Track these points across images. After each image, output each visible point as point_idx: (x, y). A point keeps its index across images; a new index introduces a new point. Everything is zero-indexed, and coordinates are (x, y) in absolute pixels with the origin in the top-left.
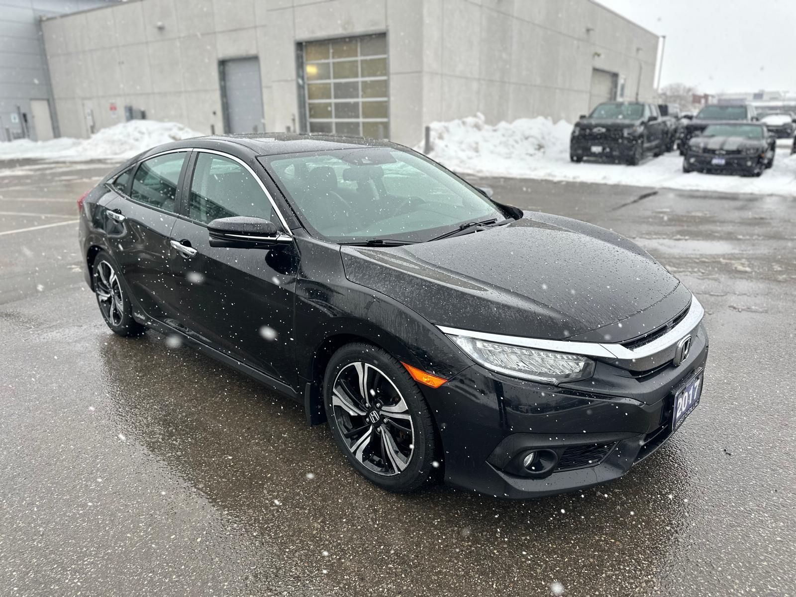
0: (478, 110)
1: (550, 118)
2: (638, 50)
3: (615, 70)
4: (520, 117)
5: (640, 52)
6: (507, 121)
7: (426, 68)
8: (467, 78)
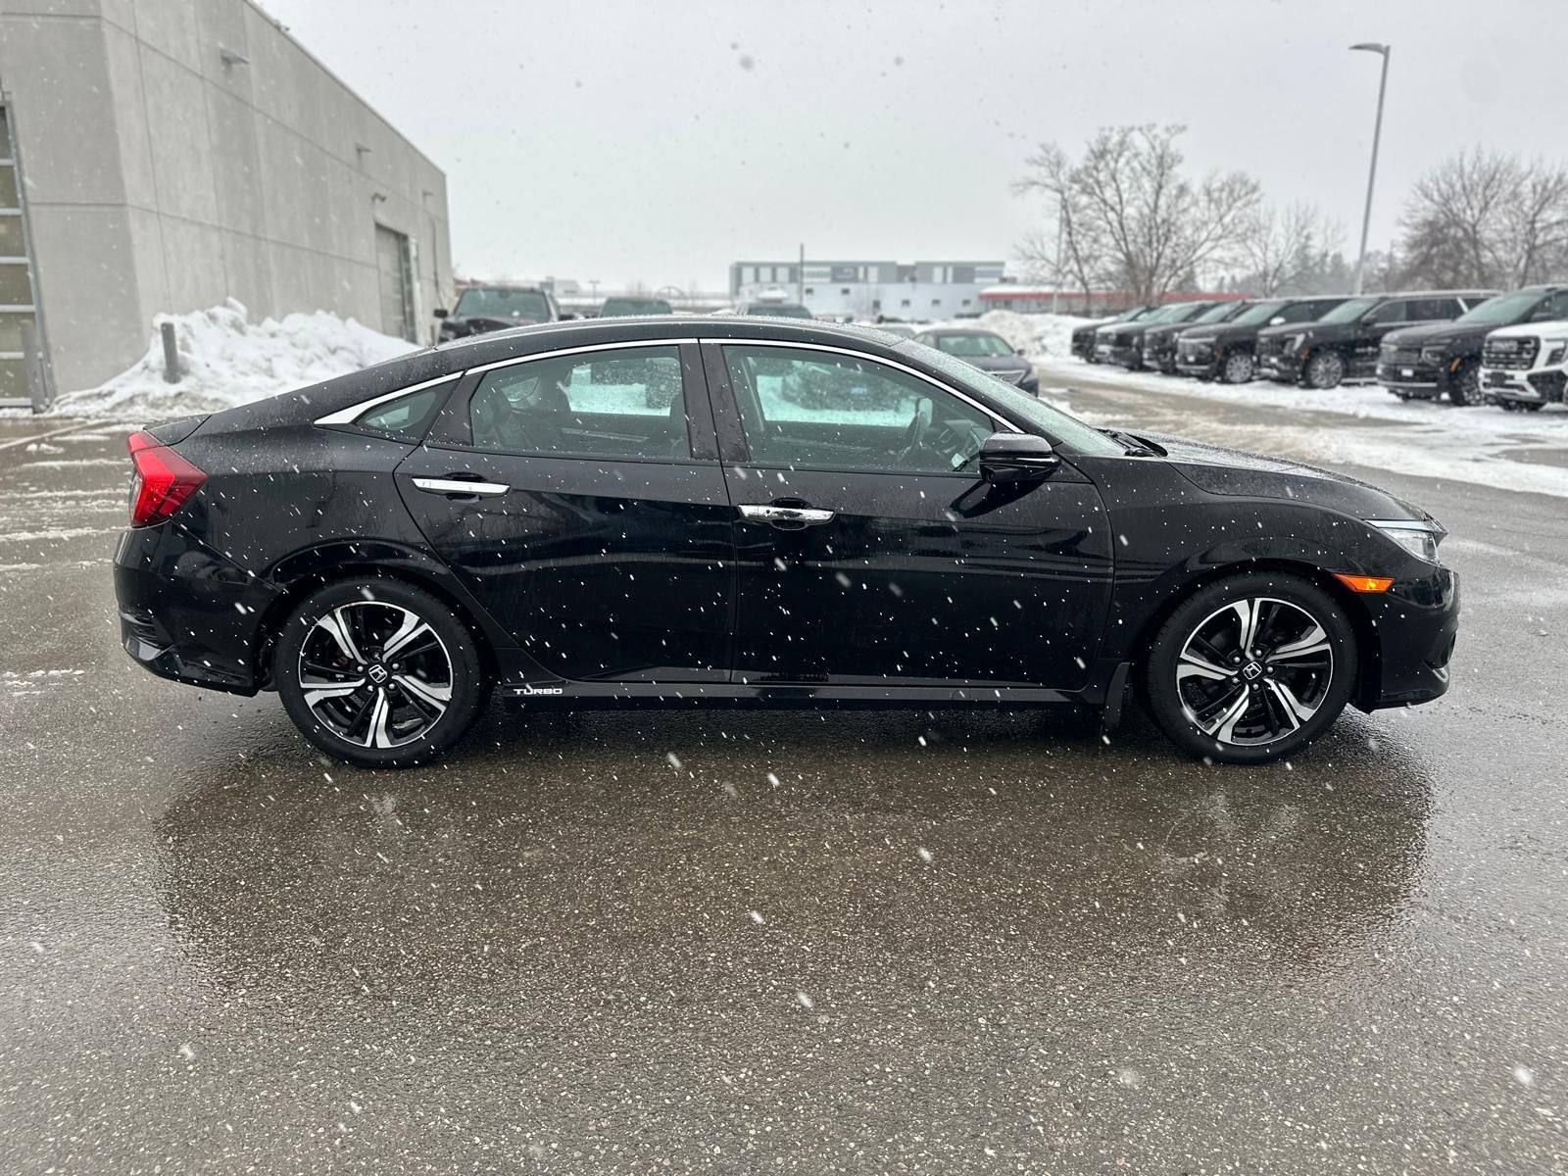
0: (228, 294)
1: (333, 313)
2: (425, 194)
3: (401, 228)
4: (292, 312)
5: (428, 198)
6: (274, 319)
7: (130, 200)
8: (201, 225)
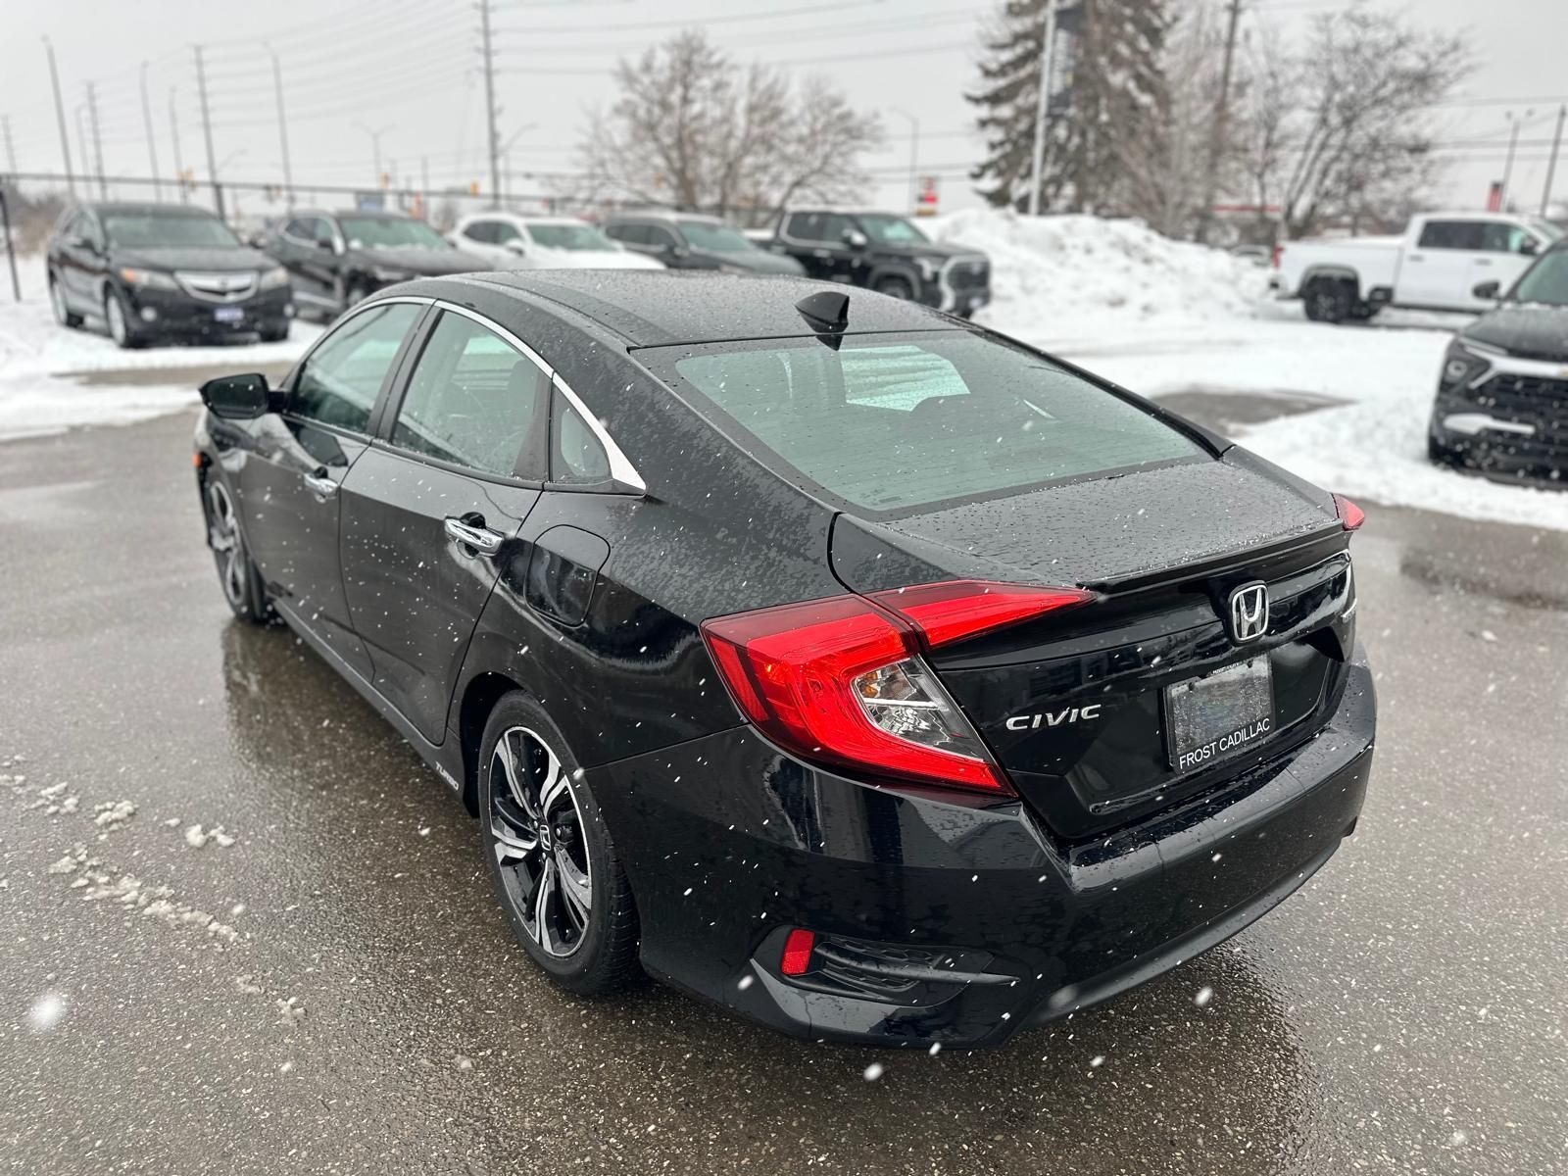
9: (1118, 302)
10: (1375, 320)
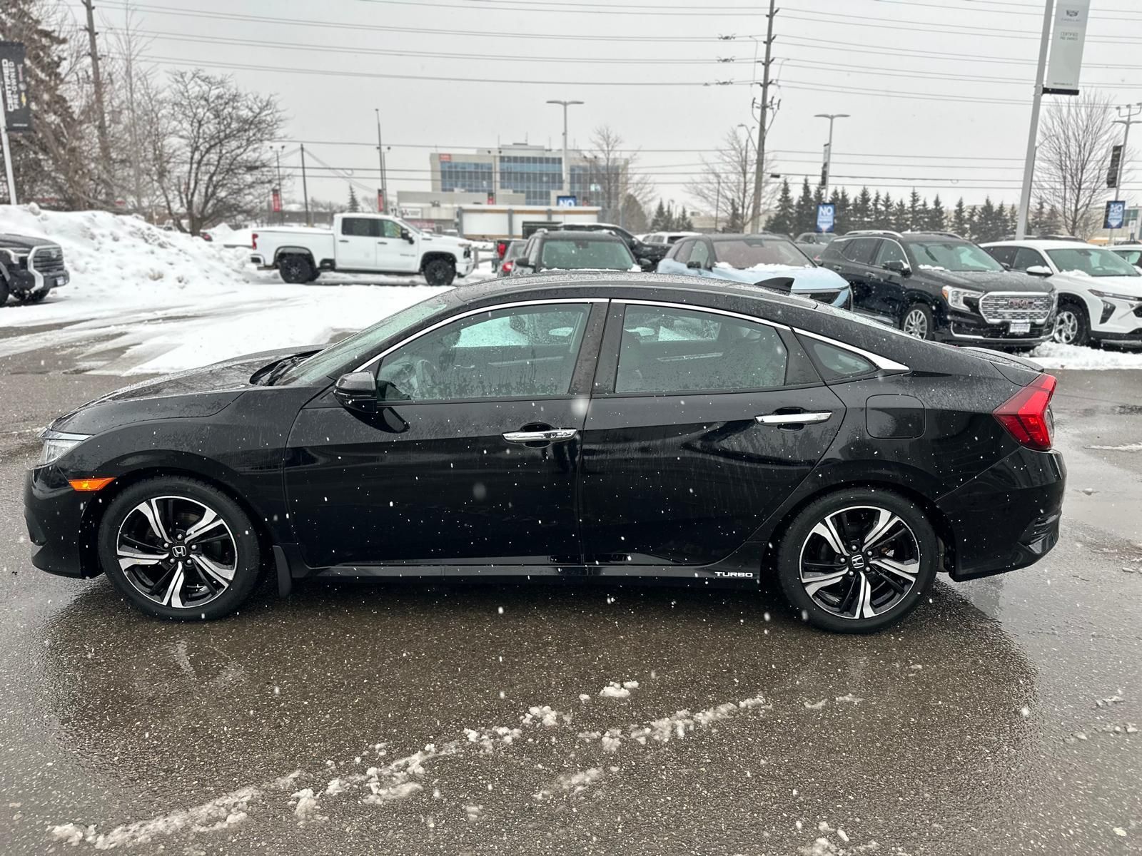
9: (158, 277)
10: (318, 280)
